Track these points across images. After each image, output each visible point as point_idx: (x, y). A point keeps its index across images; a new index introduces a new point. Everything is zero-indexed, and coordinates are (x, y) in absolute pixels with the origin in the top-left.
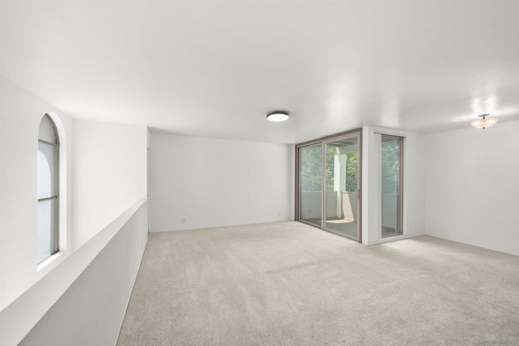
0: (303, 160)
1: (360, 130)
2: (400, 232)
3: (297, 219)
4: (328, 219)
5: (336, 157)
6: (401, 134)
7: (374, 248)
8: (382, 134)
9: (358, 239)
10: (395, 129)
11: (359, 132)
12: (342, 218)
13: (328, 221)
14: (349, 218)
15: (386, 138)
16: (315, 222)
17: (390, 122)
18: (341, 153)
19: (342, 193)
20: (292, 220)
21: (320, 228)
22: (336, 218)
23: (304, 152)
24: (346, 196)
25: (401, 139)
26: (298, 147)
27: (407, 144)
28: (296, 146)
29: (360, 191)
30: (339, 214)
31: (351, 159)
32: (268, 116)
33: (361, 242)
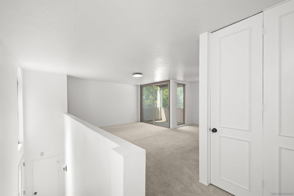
0: (144, 92)
1: (169, 81)
2: (184, 123)
3: (142, 121)
4: (156, 120)
5: (158, 92)
6: (184, 83)
7: (175, 129)
8: (177, 83)
9: (168, 127)
10: (182, 81)
11: (169, 82)
12: (161, 120)
13: (156, 121)
14: (164, 119)
15: (179, 85)
16: (150, 122)
17: (180, 78)
18: (160, 90)
19: (161, 108)
20: (139, 122)
21: (152, 124)
22: (159, 120)
23: (144, 89)
24: (163, 110)
25: (184, 85)
26: (142, 87)
27: (186, 87)
28: (141, 86)
29: (169, 107)
30: (160, 118)
31: (164, 92)
32: (133, 75)
33: (170, 128)
